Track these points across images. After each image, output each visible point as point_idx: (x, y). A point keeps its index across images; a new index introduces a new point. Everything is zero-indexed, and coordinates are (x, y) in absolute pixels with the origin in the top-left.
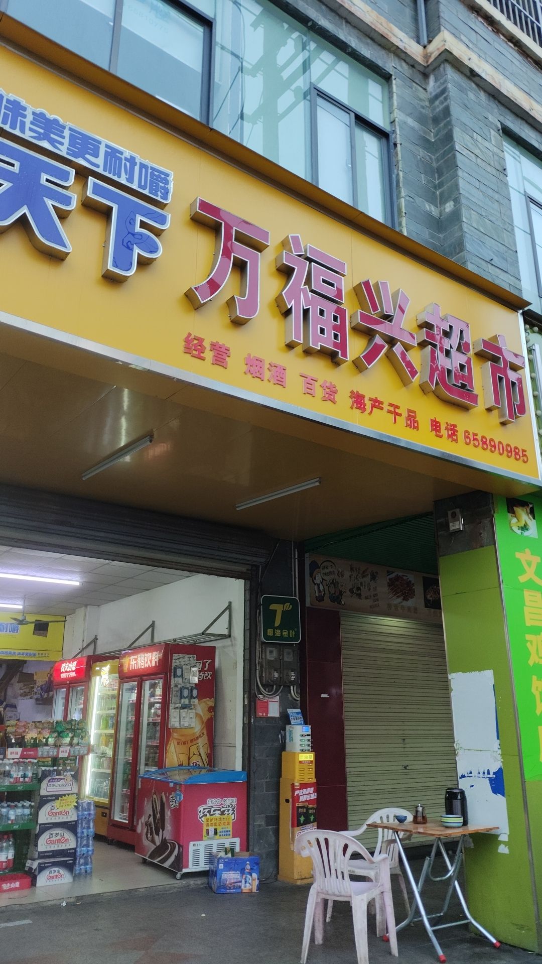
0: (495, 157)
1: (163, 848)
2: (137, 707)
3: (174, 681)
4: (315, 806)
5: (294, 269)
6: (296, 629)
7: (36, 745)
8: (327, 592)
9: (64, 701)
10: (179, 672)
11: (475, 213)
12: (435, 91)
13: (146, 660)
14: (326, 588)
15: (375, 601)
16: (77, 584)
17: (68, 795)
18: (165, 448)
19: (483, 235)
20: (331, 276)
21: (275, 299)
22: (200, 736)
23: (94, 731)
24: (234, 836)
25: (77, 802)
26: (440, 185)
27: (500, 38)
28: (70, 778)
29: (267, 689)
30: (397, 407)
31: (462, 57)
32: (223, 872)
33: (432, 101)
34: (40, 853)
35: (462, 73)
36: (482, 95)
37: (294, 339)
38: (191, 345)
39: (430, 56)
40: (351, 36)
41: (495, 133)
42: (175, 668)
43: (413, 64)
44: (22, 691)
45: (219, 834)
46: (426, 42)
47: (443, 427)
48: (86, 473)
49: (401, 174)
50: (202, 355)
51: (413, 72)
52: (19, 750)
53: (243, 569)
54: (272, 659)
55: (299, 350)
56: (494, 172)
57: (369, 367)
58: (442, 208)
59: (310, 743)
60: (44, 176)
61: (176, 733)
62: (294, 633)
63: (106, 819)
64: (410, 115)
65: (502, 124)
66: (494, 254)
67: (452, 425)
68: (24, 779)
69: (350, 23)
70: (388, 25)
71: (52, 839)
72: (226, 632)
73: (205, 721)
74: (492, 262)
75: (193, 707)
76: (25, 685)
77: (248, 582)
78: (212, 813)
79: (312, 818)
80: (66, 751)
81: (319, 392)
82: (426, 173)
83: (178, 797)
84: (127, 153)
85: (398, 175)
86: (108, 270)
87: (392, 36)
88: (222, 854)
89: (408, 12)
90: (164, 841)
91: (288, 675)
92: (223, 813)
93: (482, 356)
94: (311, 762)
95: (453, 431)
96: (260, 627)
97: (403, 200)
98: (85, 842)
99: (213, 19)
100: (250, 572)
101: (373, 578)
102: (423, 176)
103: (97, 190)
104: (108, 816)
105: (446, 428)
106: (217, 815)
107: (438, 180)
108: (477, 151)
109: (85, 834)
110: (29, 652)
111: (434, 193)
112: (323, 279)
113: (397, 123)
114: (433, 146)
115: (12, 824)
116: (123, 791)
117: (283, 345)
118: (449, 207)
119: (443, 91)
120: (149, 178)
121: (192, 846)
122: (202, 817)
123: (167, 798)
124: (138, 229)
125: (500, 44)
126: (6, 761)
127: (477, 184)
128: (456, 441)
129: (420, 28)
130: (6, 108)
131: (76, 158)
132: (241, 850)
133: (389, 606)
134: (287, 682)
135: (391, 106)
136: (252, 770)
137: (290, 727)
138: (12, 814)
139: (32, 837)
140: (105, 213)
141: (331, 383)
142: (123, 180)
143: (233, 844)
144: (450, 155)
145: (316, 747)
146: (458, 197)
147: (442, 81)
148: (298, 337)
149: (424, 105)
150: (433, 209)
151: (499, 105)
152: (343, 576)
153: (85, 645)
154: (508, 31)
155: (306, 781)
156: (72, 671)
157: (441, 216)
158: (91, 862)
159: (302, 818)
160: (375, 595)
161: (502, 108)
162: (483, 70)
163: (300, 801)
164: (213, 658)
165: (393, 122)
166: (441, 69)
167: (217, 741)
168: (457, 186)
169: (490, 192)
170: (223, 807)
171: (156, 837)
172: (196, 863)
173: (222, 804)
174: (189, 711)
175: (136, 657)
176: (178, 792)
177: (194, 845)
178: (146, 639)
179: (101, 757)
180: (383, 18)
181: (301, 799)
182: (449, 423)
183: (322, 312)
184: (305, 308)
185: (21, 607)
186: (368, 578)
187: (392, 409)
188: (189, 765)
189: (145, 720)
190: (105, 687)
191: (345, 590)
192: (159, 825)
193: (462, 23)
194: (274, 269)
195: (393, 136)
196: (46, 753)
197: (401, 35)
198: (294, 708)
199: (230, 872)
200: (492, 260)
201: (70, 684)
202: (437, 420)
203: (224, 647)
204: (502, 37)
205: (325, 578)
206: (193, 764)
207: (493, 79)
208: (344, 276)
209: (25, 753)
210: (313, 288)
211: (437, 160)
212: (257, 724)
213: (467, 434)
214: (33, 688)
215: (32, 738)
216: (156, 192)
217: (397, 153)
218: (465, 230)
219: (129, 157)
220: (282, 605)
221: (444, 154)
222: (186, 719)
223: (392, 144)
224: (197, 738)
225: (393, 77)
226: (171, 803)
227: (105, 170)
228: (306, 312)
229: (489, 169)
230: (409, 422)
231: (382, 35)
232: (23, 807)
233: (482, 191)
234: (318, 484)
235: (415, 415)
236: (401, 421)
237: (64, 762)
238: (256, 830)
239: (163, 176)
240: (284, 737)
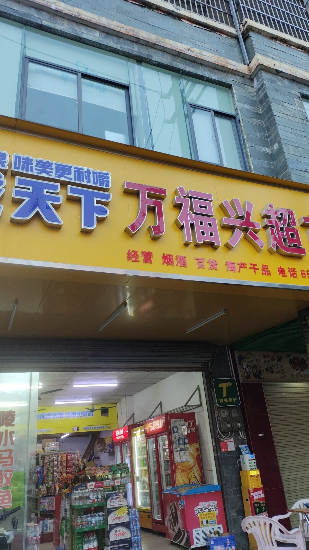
0: (300, 113)
1: (179, 534)
2: (157, 451)
3: (174, 435)
4: (265, 502)
5: (182, 204)
6: (237, 397)
7: (102, 480)
8: (251, 372)
9: (120, 452)
10: (175, 430)
11: (291, 146)
12: (258, 87)
13: (157, 425)
14: (251, 370)
15: (283, 374)
16: (116, 385)
17: (123, 507)
18: (150, 305)
19: (298, 157)
20: (204, 203)
21: (175, 222)
22: (194, 466)
23: (138, 469)
24: (219, 524)
25: (128, 511)
26: (270, 136)
27: (292, 48)
28: (122, 497)
29: (225, 435)
30: (254, 265)
31: (270, 65)
32: (214, 546)
33: (257, 92)
34: (111, 542)
35: (272, 73)
36: (286, 81)
37: (187, 241)
38: (131, 256)
39: (252, 69)
40: (205, 71)
41: (298, 100)
42: (173, 427)
43: (243, 76)
44: (100, 449)
45: (209, 523)
46: (248, 62)
47: (286, 271)
48: (100, 328)
49: (245, 136)
50: (137, 259)
51: (244, 79)
52: (94, 483)
53: (200, 365)
54: (225, 416)
55: (192, 245)
56: (300, 121)
57: (234, 247)
58: (272, 148)
59: (255, 464)
60: (45, 191)
61: (180, 465)
62: (236, 399)
63: (150, 519)
64: (245, 103)
65: (300, 93)
66: (307, 166)
67: (291, 269)
68: (97, 500)
69: (203, 65)
70: (225, 60)
71: (117, 533)
72: (199, 403)
73: (195, 456)
74: (307, 171)
75: (186, 449)
76: (101, 445)
77: (204, 372)
78: (203, 511)
79: (264, 509)
80: (119, 482)
81: (207, 266)
82: (260, 132)
83: (182, 503)
84: (86, 169)
85: (243, 136)
86: (82, 228)
87: (228, 65)
88: (213, 535)
89: (236, 50)
90: (179, 530)
91: (236, 425)
92: (209, 510)
93: (305, 226)
94: (258, 475)
95: (293, 273)
96: (215, 399)
97: (248, 150)
98: (135, 534)
99: (128, 85)
100: (204, 367)
101: (279, 360)
102: (258, 133)
103: (72, 191)
104: (151, 517)
105: (289, 271)
106: (207, 512)
107: (268, 133)
108: (287, 113)
109: (135, 529)
110: (100, 426)
111: (266, 141)
112: (199, 206)
113: (238, 109)
114: (262, 116)
115: (94, 526)
116: (157, 502)
117: (183, 244)
118: (276, 146)
119: (262, 85)
120: (98, 178)
121: (195, 532)
122: (198, 513)
123: (177, 504)
124: (95, 204)
125: (292, 52)
126: (87, 490)
127: (291, 130)
128: (296, 277)
129: (244, 56)
130: (23, 162)
131: (60, 177)
132: (224, 532)
133: (293, 376)
134: (236, 429)
135: (234, 101)
136: (223, 484)
137: (242, 456)
138: (94, 520)
139: (106, 533)
140: (78, 201)
141: (213, 259)
142: (85, 183)
143: (219, 528)
144: (271, 119)
145: (259, 466)
146: (280, 140)
147: (260, 80)
148: (189, 238)
149: (253, 95)
150: (267, 150)
151: (297, 84)
152: (260, 361)
153: (128, 419)
154: (295, 43)
155: (256, 487)
156: (122, 435)
157: (272, 152)
158: (141, 545)
159: (257, 510)
160: (282, 370)
161: (300, 85)
162: (284, 68)
163: (255, 499)
164: (194, 419)
165: (236, 109)
166: (259, 74)
167: (205, 468)
168: (278, 134)
169: (299, 133)
170: (209, 507)
171: (175, 527)
172: (198, 542)
173: (208, 505)
174: (185, 452)
175: (152, 423)
176: (182, 500)
177: (196, 531)
178: (158, 412)
179: (143, 483)
180: (221, 57)
181: (255, 498)
182: (290, 268)
183: (201, 223)
184: (191, 223)
185: (91, 402)
186: (276, 361)
187: (252, 266)
188: (190, 483)
189: (162, 459)
190: (139, 442)
191: (262, 370)
192: (175, 521)
193: (268, 47)
194: (172, 206)
195: (238, 117)
196: (108, 484)
197: (233, 63)
198: (244, 444)
199: (218, 546)
200: (306, 170)
201: (121, 443)
202: (282, 267)
203: (199, 412)
204: (293, 47)
205: (249, 364)
206: (192, 483)
207: (291, 71)
208: (212, 201)
209: (97, 485)
210: (195, 212)
211: (266, 123)
212: (222, 456)
213: (303, 272)
214: (105, 446)
215: (100, 476)
216: (103, 184)
217: (241, 125)
218: (287, 157)
219: (87, 171)
220: (226, 384)
221: (268, 119)
222: (184, 457)
223: (237, 121)
224: (192, 467)
225: (233, 86)
226: (179, 507)
227: (75, 180)
228: (192, 225)
229: (297, 120)
230: (264, 272)
231: (223, 66)
232: (99, 515)
233: (294, 134)
234: (224, 313)
235: (267, 267)
236: (259, 272)
237: (119, 488)
238: (231, 519)
239: (105, 175)
240: (240, 462)
